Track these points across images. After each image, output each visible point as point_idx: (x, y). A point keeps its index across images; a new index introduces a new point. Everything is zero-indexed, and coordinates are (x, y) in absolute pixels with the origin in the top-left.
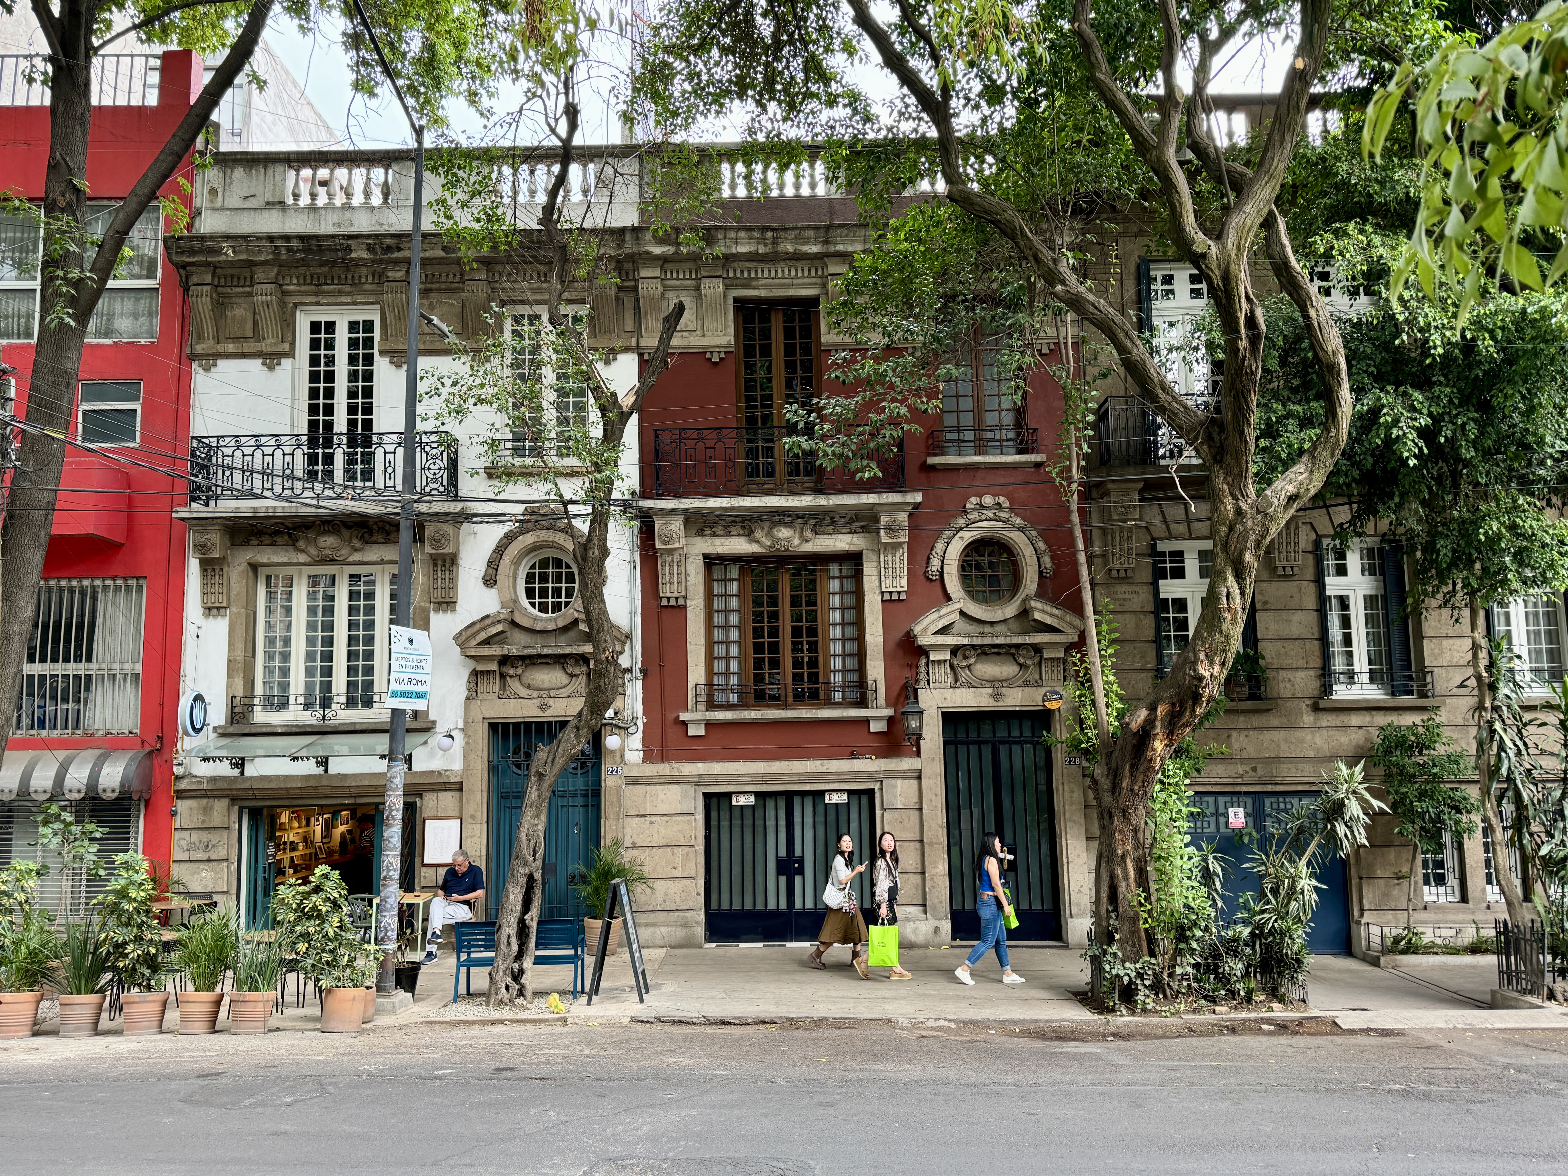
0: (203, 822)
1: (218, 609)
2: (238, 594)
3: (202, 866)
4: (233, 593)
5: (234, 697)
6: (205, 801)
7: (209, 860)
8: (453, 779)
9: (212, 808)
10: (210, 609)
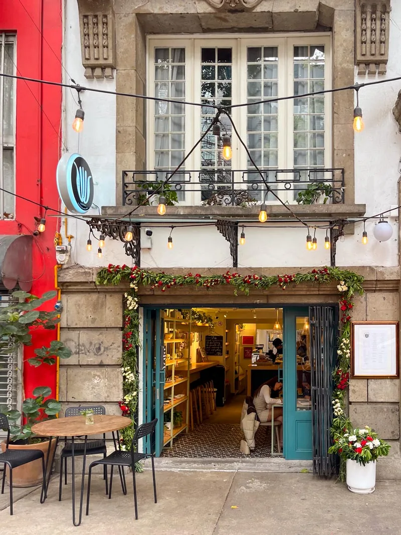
0: (94, 320)
1: (103, 68)
2: (126, 51)
3: (94, 371)
4: (120, 50)
5: (125, 173)
6: (94, 296)
7: (101, 365)
8: (387, 277)
9: (103, 305)
10: (93, 68)
